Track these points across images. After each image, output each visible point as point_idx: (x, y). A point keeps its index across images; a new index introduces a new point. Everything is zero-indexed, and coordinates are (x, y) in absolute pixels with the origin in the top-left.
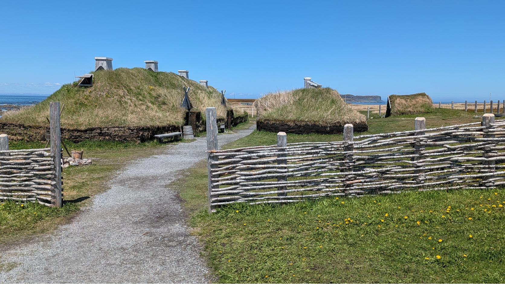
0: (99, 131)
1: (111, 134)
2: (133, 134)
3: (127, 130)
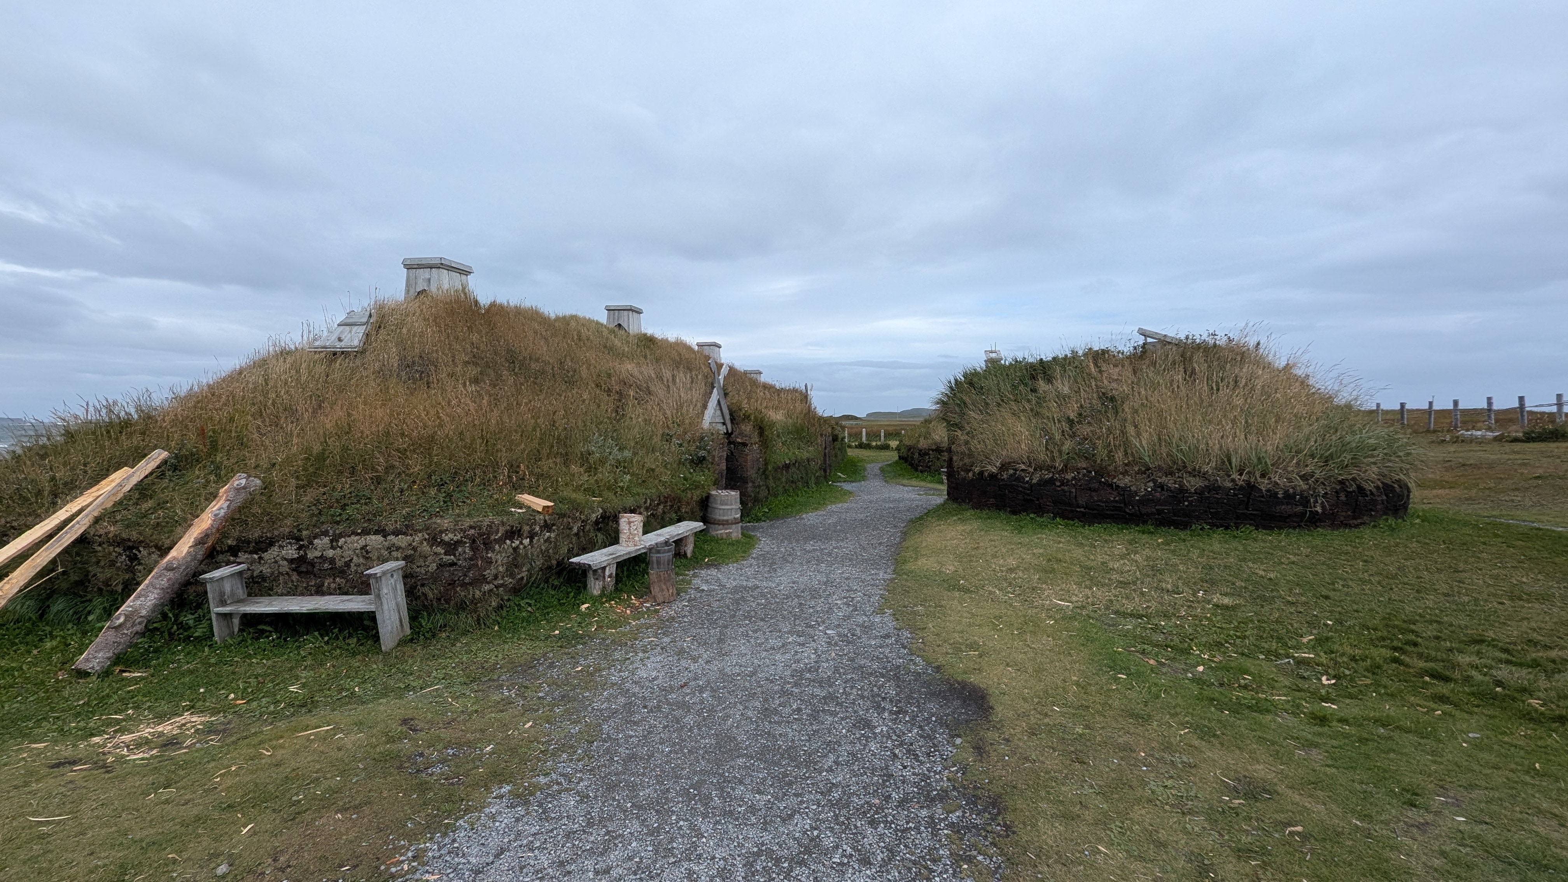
1: (348, 564)
2: (453, 564)
3: (426, 548)
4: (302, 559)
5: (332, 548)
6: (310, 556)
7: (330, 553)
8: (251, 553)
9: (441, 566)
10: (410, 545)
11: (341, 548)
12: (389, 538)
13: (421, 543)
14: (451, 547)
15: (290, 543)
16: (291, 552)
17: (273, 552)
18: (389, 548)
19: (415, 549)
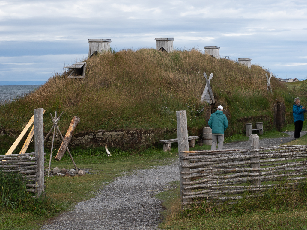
1: (106, 139)
2: (133, 139)
3: (126, 135)
4: (94, 138)
5: (102, 135)
6: (96, 137)
8: (81, 137)
9: (130, 139)
10: (122, 134)
11: (105, 135)
12: (117, 132)
13: (125, 133)
14: (132, 135)
15: (91, 134)
16: (91, 136)
17: (87, 136)
18: (117, 135)
19: (123, 135)
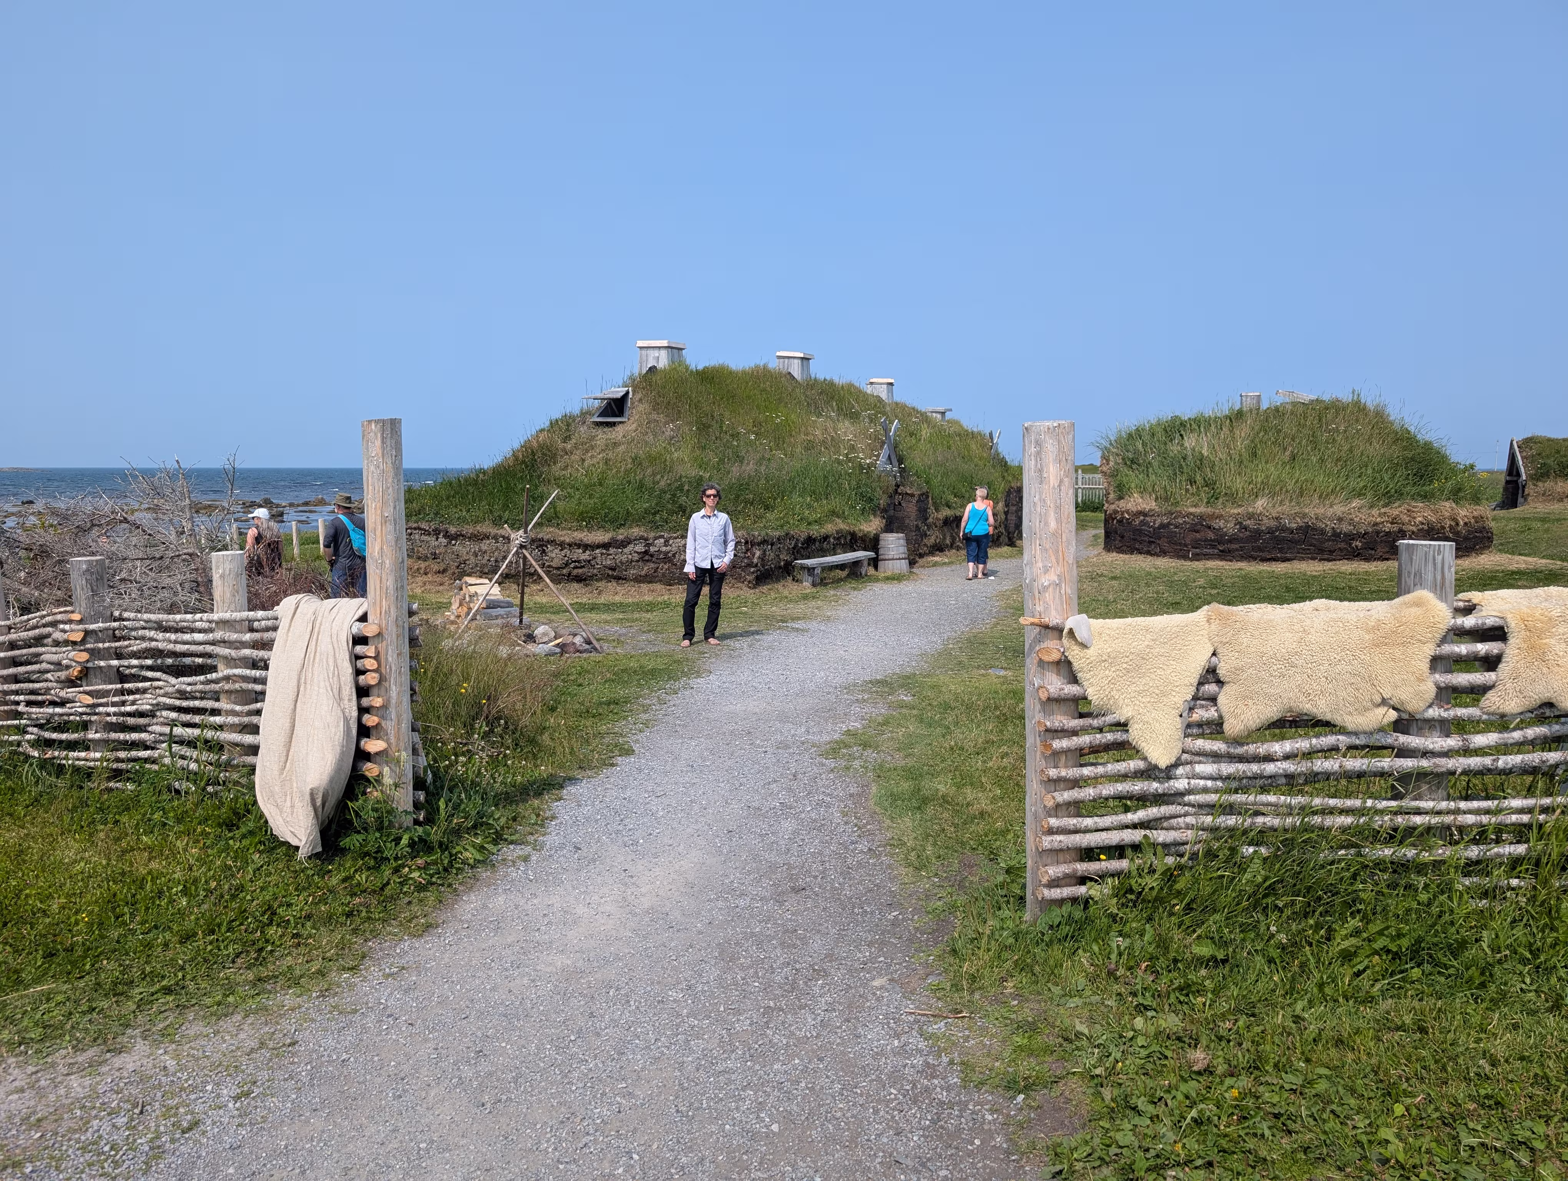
0: (640, 548)
1: (675, 555)
4: (646, 552)
5: (666, 546)
6: (652, 549)
7: (664, 549)
8: (617, 548)
11: (670, 546)
15: (641, 542)
17: (630, 548)
